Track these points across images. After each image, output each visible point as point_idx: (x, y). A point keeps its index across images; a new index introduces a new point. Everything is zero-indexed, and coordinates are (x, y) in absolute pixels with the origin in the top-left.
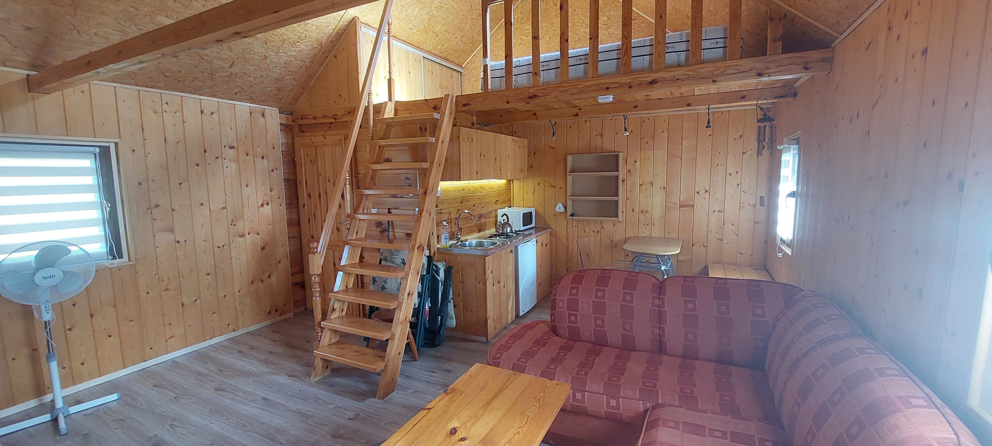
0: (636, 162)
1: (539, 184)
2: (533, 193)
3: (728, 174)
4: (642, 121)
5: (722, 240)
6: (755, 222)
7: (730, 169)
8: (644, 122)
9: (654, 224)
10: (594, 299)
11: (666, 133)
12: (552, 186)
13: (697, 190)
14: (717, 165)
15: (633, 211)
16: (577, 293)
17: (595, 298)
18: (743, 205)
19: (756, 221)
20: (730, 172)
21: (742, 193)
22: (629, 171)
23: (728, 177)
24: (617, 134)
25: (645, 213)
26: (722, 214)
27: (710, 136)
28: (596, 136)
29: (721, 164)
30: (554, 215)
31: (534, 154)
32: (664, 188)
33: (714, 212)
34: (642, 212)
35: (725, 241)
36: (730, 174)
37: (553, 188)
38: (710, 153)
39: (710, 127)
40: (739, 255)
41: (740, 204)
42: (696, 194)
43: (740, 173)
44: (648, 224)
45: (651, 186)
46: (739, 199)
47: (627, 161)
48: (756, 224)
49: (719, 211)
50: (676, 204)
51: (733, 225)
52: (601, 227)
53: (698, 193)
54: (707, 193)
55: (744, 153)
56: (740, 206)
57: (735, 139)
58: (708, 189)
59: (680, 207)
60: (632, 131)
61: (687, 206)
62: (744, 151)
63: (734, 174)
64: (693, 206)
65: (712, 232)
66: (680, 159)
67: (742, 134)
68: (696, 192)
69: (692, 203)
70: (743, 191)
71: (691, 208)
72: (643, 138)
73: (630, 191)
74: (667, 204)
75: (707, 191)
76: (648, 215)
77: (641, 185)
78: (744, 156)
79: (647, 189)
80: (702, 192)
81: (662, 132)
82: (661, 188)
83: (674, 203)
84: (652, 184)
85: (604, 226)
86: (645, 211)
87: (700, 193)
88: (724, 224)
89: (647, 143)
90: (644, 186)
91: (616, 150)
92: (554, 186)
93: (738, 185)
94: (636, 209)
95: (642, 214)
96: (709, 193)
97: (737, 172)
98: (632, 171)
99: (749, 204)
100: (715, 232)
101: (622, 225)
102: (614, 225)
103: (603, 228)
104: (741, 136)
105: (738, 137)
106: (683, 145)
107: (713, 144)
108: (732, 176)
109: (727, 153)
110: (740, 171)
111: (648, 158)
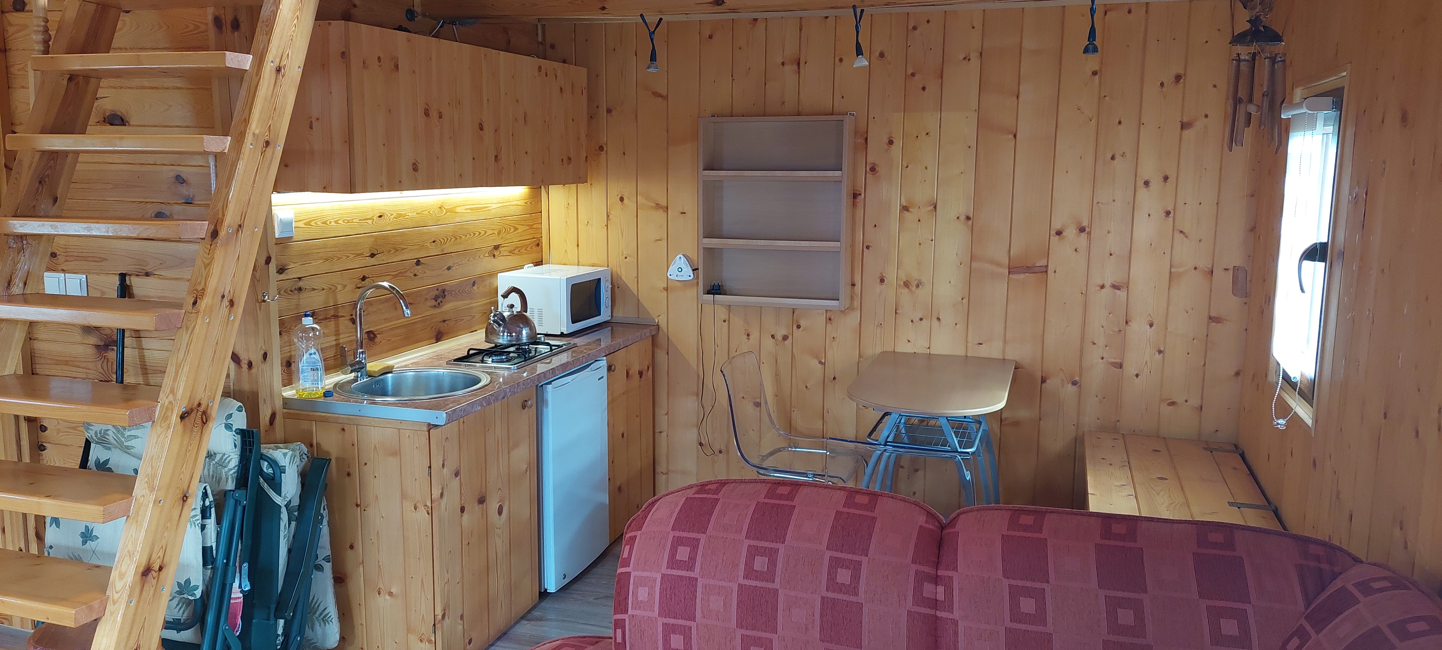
0: (891, 142)
1: (622, 199)
2: (607, 226)
3: (1140, 183)
4: (910, 27)
5: (1120, 366)
6: (1210, 318)
7: (1149, 169)
8: (915, 28)
9: (938, 319)
10: (741, 581)
11: (975, 62)
12: (658, 206)
13: (1057, 225)
14: (1113, 158)
15: (882, 281)
16: (692, 559)
17: (746, 577)
18: (1181, 270)
19: (1213, 314)
20: (1146, 178)
21: (1177, 235)
22: (873, 169)
23: (1142, 192)
24: (841, 60)
25: (913, 288)
26: (1122, 294)
27: (1095, 73)
28: (783, 64)
29: (1123, 155)
30: (666, 289)
31: (609, 111)
32: (968, 218)
33: (1102, 287)
34: (907, 284)
35: (1130, 369)
36: (1147, 183)
37: (660, 215)
38: (1094, 121)
39: (1095, 50)
40: (1166, 410)
41: (1171, 267)
42: (1055, 239)
43: (1172, 179)
44: (921, 319)
45: (931, 211)
46: (1168, 254)
47: (866, 139)
48: (1214, 324)
49: (1115, 287)
50: (999, 264)
51: (1151, 325)
52: (795, 327)
53: (1059, 233)
54: (1084, 235)
55: (1184, 126)
56: (1170, 272)
57: (1162, 84)
58: (1085, 223)
59: (1009, 272)
60: (882, 55)
61: (1029, 269)
62: (1185, 120)
63: (1156, 184)
64: (1045, 270)
65: (1094, 344)
66: (1011, 136)
67: (1181, 71)
68: (1053, 232)
69: (1043, 262)
70: (1181, 232)
71: (1040, 275)
72: (913, 75)
73: (875, 226)
74: (975, 265)
75: (1082, 230)
76: (922, 293)
77: (905, 209)
78: (1186, 133)
79: (919, 221)
80: (1071, 232)
81: (965, 58)
82: (958, 218)
83: (993, 262)
84: (935, 207)
85: (803, 323)
86: (915, 283)
87: (1064, 234)
88: (1127, 323)
89: (924, 89)
90: (911, 212)
91: (836, 109)
92: (667, 208)
93: (1168, 213)
94: (891, 276)
95: (907, 290)
96: (1089, 233)
97: (1166, 178)
98: (881, 170)
99: (1195, 268)
100: (1101, 342)
101: (852, 319)
102: (830, 319)
103: (799, 327)
104: (1178, 78)
105: (1169, 80)
106: (1021, 98)
107: (1101, 98)
108: (1151, 188)
109: (1140, 124)
110: (1172, 175)
111: (925, 133)
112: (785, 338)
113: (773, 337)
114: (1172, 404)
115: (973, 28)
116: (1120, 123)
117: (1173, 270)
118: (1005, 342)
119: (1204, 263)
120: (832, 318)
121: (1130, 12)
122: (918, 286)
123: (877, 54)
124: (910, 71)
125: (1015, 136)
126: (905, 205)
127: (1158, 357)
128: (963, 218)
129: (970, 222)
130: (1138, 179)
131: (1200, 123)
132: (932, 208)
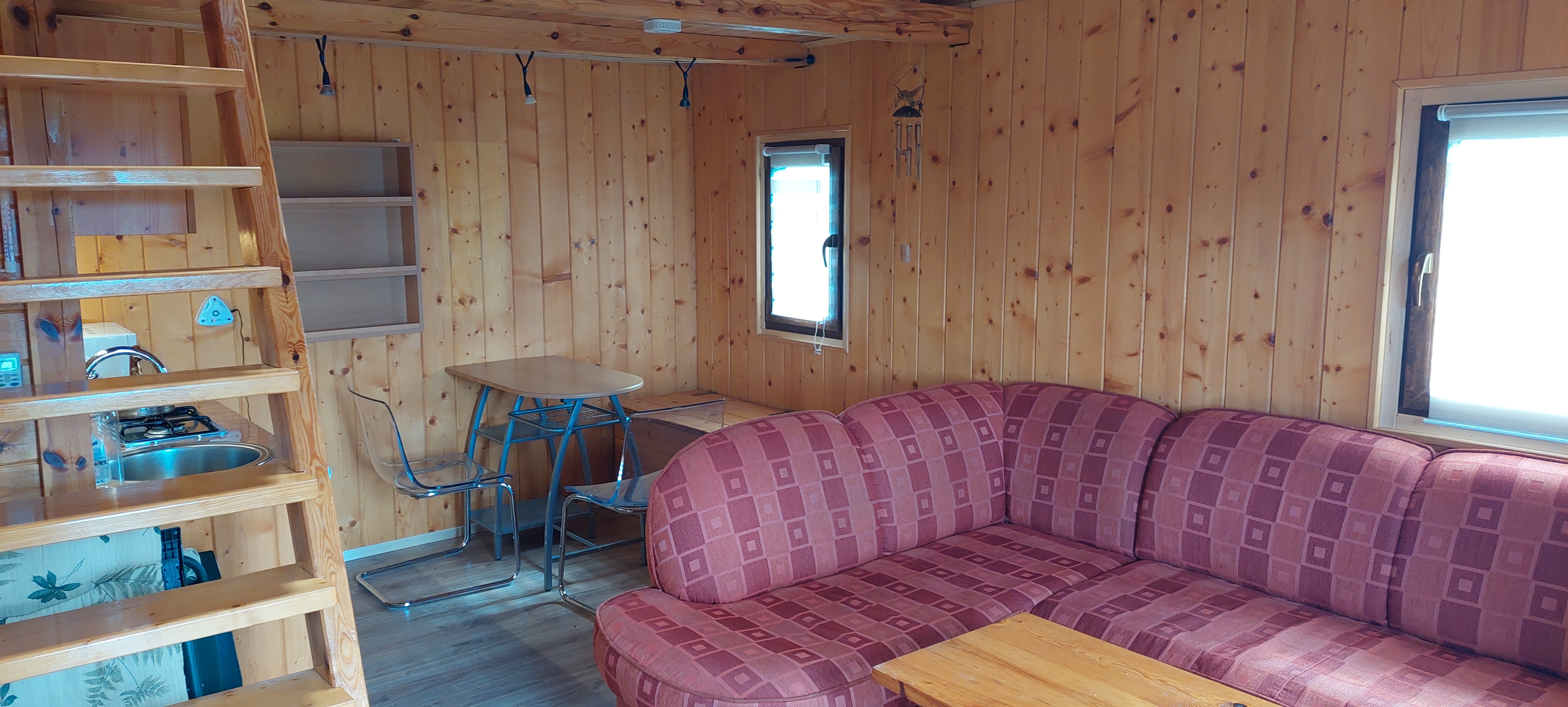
0: (436, 169)
1: (119, 237)
3: (627, 204)
4: (443, 63)
5: (625, 347)
6: (676, 302)
7: (632, 192)
8: (447, 63)
9: (491, 330)
11: (501, 99)
12: (173, 242)
13: (575, 239)
14: (608, 184)
15: (439, 300)
18: (656, 268)
19: (677, 299)
20: (631, 199)
21: (652, 242)
22: (421, 195)
23: (629, 210)
24: (380, 88)
25: (468, 304)
26: (622, 291)
29: (614, 181)
30: (193, 339)
32: (508, 237)
33: (610, 286)
34: (461, 302)
35: (632, 348)
36: (631, 203)
37: (177, 252)
38: (592, 154)
39: (689, 104)
41: (650, 266)
42: (575, 250)
43: (645, 200)
44: (477, 332)
45: (477, 232)
46: (648, 257)
48: (678, 306)
49: (619, 286)
50: (536, 276)
51: (643, 312)
52: (355, 357)
53: (577, 245)
54: (594, 246)
55: (650, 159)
56: (651, 271)
57: (633, 127)
58: (594, 237)
59: (543, 282)
60: (419, 86)
61: (557, 278)
62: (650, 154)
63: (637, 202)
64: (569, 277)
65: (608, 332)
66: (536, 165)
67: (644, 117)
68: (573, 246)
69: (567, 271)
70: (655, 239)
71: (566, 281)
72: (450, 107)
73: (428, 249)
74: (516, 277)
75: (593, 242)
76: (477, 307)
77: (455, 231)
78: (651, 164)
79: (468, 242)
80: (585, 245)
81: (492, 96)
82: (500, 237)
83: (531, 274)
84: (480, 229)
85: (364, 354)
86: (469, 299)
87: (581, 246)
88: (627, 312)
89: (460, 120)
90: (460, 234)
91: (379, 136)
92: (186, 244)
93: (646, 226)
94: (447, 296)
95: (462, 306)
96: (597, 244)
97: (642, 199)
98: (429, 195)
99: (665, 266)
100: (613, 331)
101: (413, 341)
102: (392, 345)
103: (360, 357)
104: (643, 122)
105: (637, 124)
106: (540, 132)
107: (596, 136)
108: (634, 206)
109: (623, 157)
110: (646, 197)
111: (464, 162)
112: (346, 371)
113: (332, 372)
114: (659, 369)
115: (497, 69)
116: (610, 156)
117: (652, 269)
118: (545, 341)
119: (669, 262)
120: (394, 343)
121: (608, 68)
122: (471, 302)
123: (415, 85)
124: (446, 104)
125: (538, 165)
126: (453, 227)
127: (649, 336)
128: (504, 237)
129: (509, 241)
130: (625, 200)
131: (659, 157)
132: (477, 229)
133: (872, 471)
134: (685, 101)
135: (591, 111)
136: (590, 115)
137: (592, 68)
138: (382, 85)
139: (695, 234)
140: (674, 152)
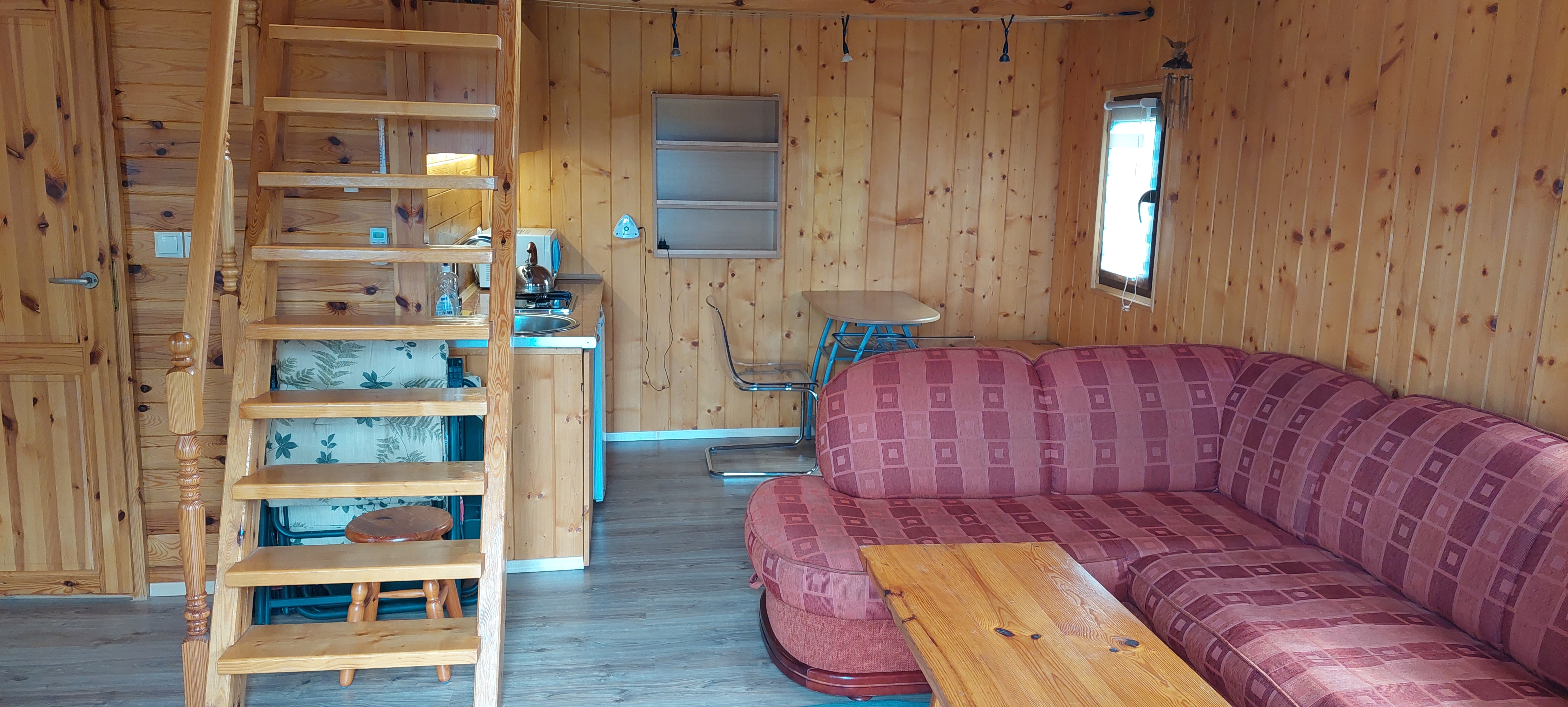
0: (807, 120)
1: (565, 165)
2: (550, 190)
3: (986, 155)
4: (822, 27)
5: (973, 290)
6: (1030, 252)
7: (992, 145)
9: (845, 263)
11: (871, 58)
12: (601, 171)
13: (930, 187)
14: (968, 136)
15: (801, 234)
16: (895, 400)
17: (933, 406)
18: (1012, 218)
19: (1031, 249)
20: (990, 151)
21: (1010, 193)
22: (793, 142)
23: (988, 161)
24: (766, 50)
25: (826, 239)
26: (973, 238)
28: (717, 50)
29: (975, 134)
30: (612, 247)
31: (552, 84)
32: (867, 182)
33: (961, 232)
34: (820, 236)
35: (979, 292)
36: (990, 155)
37: (603, 180)
38: (955, 107)
39: (1009, 59)
40: (1002, 320)
41: (1006, 216)
42: (929, 197)
43: (1006, 152)
44: (832, 264)
45: (839, 176)
46: (1004, 207)
47: (787, 117)
48: (1032, 256)
49: (970, 232)
50: (889, 218)
51: (993, 259)
52: (730, 275)
53: (932, 193)
54: (949, 194)
55: (1014, 113)
56: (1005, 220)
57: (1000, 82)
58: (949, 186)
59: (896, 224)
60: (799, 48)
61: (909, 221)
62: (1015, 109)
63: (996, 154)
64: (921, 221)
65: (955, 275)
66: (898, 118)
67: (1012, 74)
68: (928, 192)
69: (920, 216)
70: (1013, 190)
71: (919, 225)
72: (824, 66)
73: (795, 189)
74: (871, 219)
75: (947, 190)
76: (834, 242)
77: (819, 175)
78: (1015, 118)
79: (830, 184)
80: (940, 192)
81: (863, 55)
82: (859, 182)
83: (885, 217)
84: (842, 174)
85: (737, 272)
86: (827, 235)
87: (935, 193)
88: (977, 258)
89: (833, 78)
90: (823, 178)
91: (762, 91)
92: (611, 173)
93: (1004, 177)
94: (808, 231)
95: (821, 241)
96: (952, 192)
97: (1003, 151)
98: (800, 143)
99: (1021, 217)
100: (960, 274)
101: (777, 267)
102: (759, 268)
103: (733, 275)
104: (1010, 78)
105: (1004, 79)
106: (905, 88)
107: (960, 91)
108: (993, 158)
109: (986, 111)
110: (1007, 149)
111: (833, 114)
112: (721, 285)
113: (711, 285)
114: (1006, 315)
115: (870, 31)
116: (972, 110)
117: (1007, 218)
118: (893, 278)
119: (1027, 213)
120: (761, 266)
121: (978, 27)
122: (829, 237)
123: (796, 47)
124: (821, 63)
125: (900, 118)
126: (819, 171)
127: (998, 282)
128: (863, 182)
129: (868, 186)
130: (985, 152)
131: (1024, 112)
132: (840, 174)
133: (1048, 412)
134: (1005, 57)
135: (957, 68)
136: (955, 72)
137: (962, 27)
138: (768, 48)
139: (1057, 188)
140: (1041, 107)
